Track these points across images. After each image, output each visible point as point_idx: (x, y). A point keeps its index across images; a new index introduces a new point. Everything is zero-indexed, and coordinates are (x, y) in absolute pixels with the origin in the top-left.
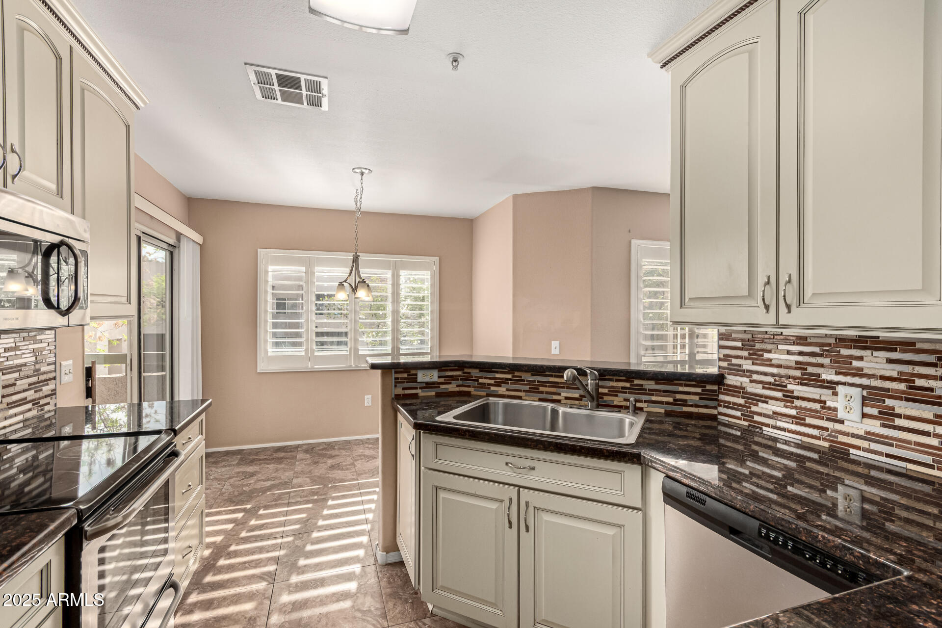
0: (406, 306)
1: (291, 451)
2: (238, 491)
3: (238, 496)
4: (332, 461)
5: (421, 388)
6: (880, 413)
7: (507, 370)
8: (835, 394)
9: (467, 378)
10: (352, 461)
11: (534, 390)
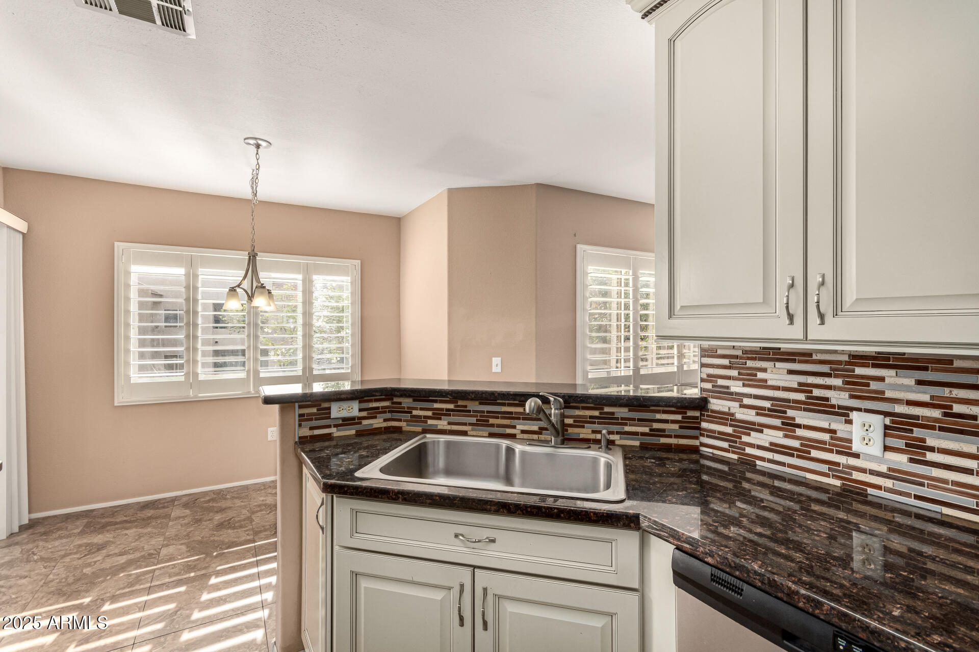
0: (322, 318)
1: (164, 507)
2: (74, 575)
3: (73, 583)
4: (219, 517)
5: (336, 426)
6: (907, 445)
7: (448, 399)
8: (849, 422)
9: (397, 409)
10: (248, 514)
11: (482, 422)
